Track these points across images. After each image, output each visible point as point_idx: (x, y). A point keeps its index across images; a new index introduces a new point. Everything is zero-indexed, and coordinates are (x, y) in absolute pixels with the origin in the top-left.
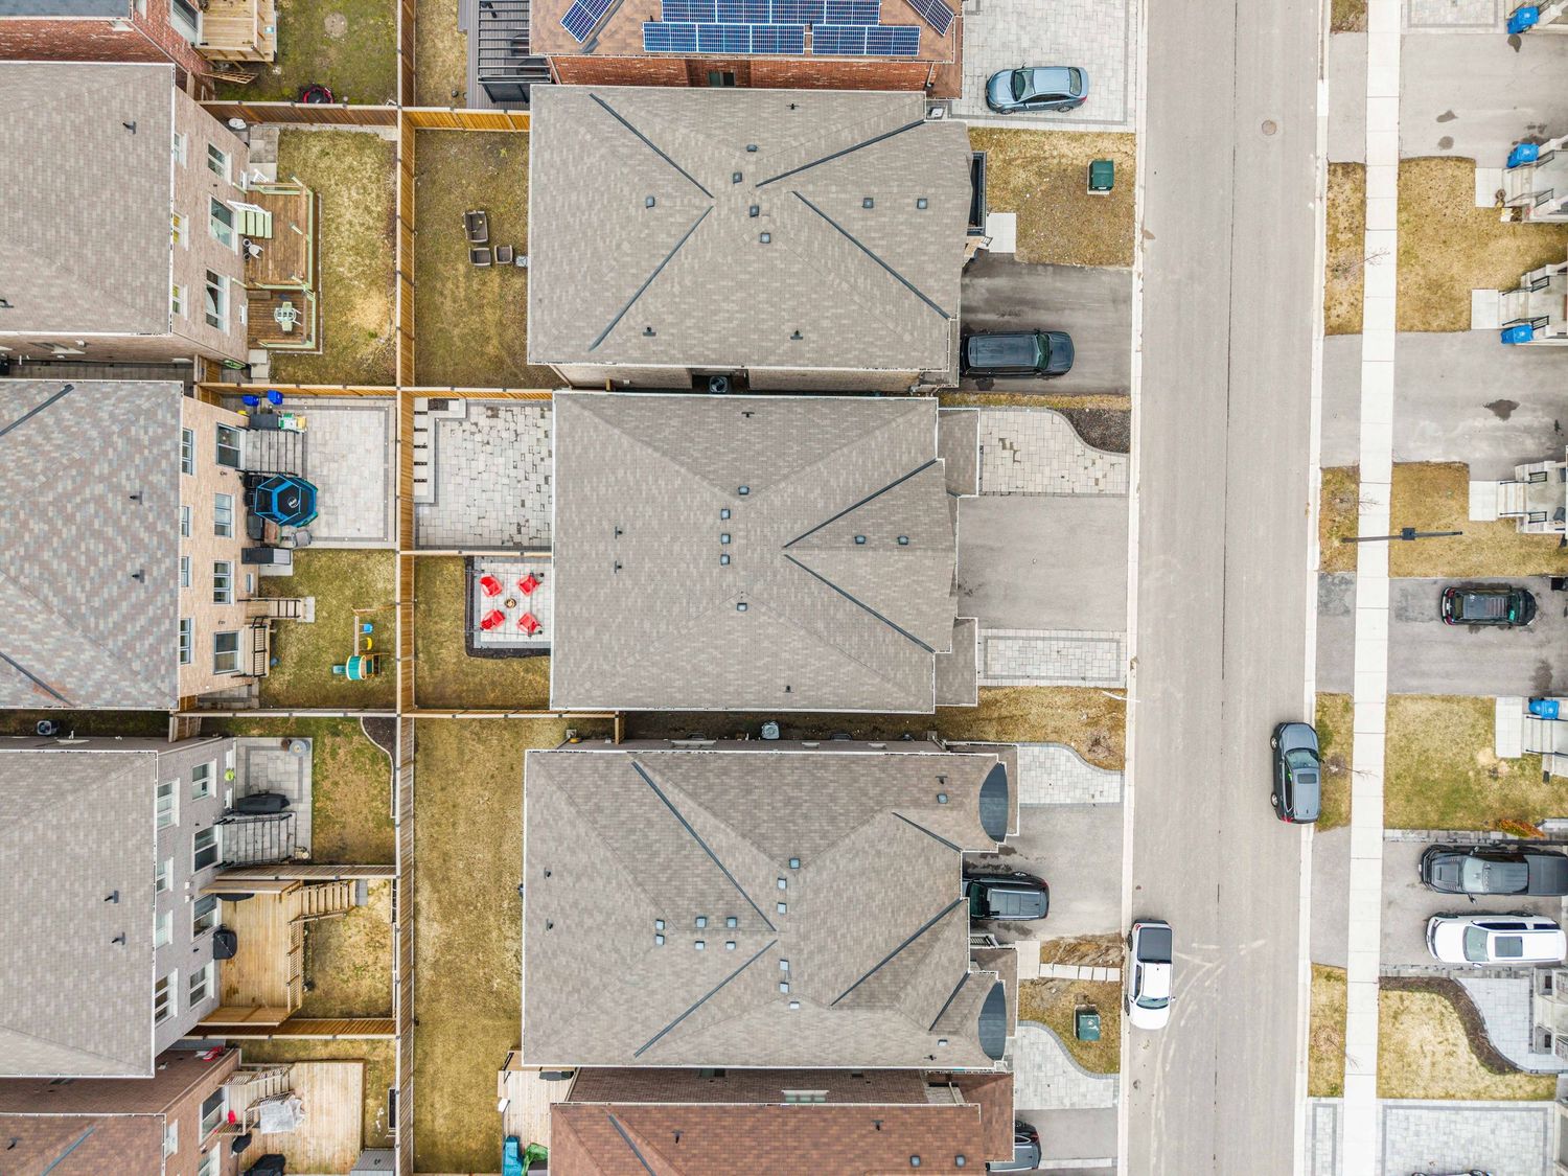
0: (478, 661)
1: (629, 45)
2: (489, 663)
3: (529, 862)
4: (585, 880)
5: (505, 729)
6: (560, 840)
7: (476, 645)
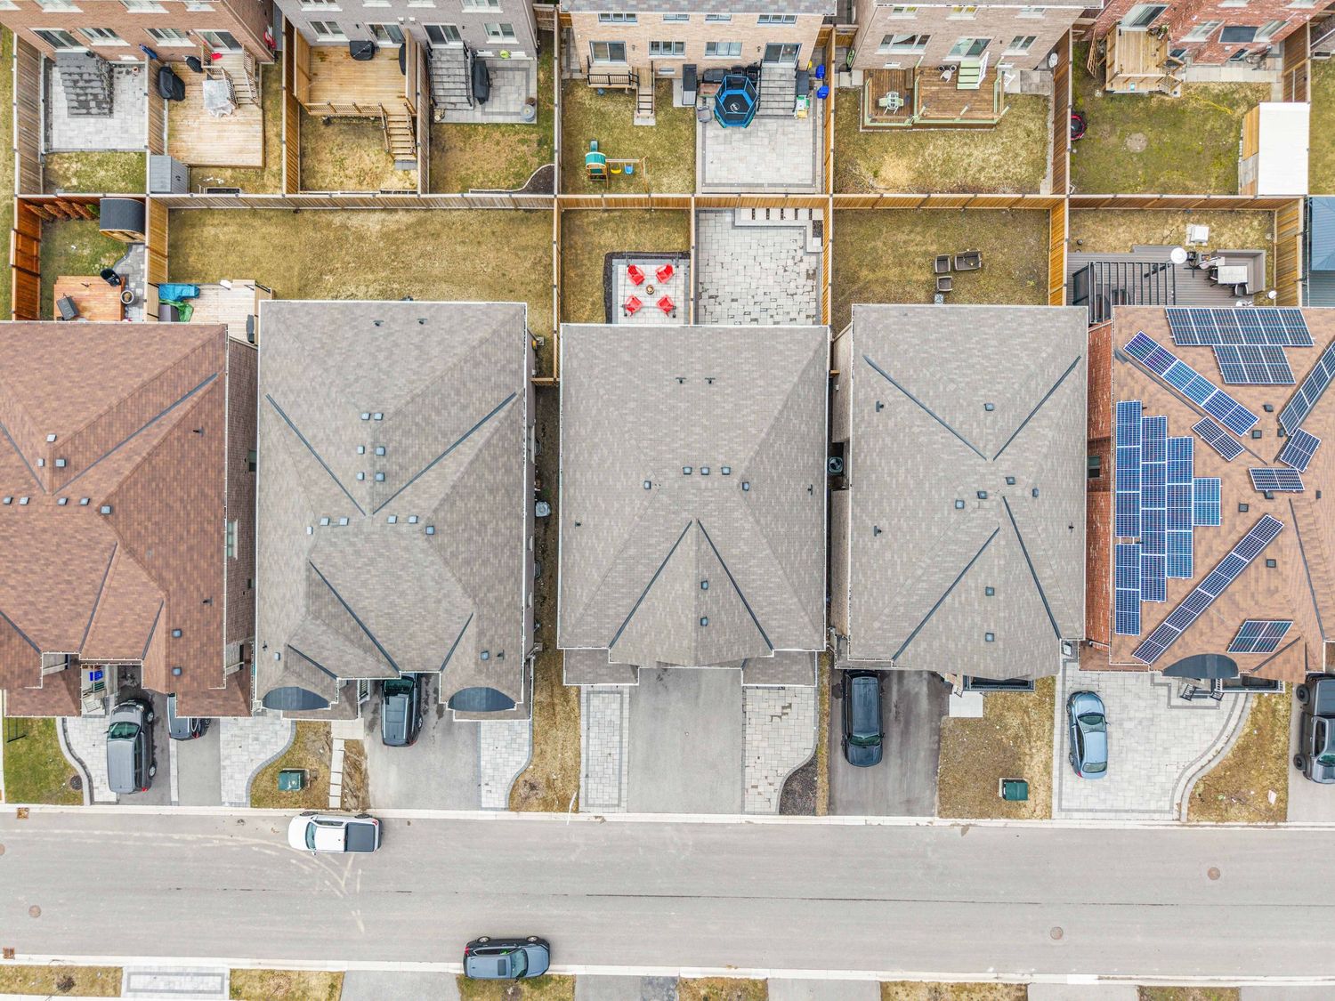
0: (602, 263)
1: (1122, 390)
2: (599, 272)
3: (432, 306)
4: (416, 353)
5: (544, 285)
6: (451, 332)
7: (615, 261)
